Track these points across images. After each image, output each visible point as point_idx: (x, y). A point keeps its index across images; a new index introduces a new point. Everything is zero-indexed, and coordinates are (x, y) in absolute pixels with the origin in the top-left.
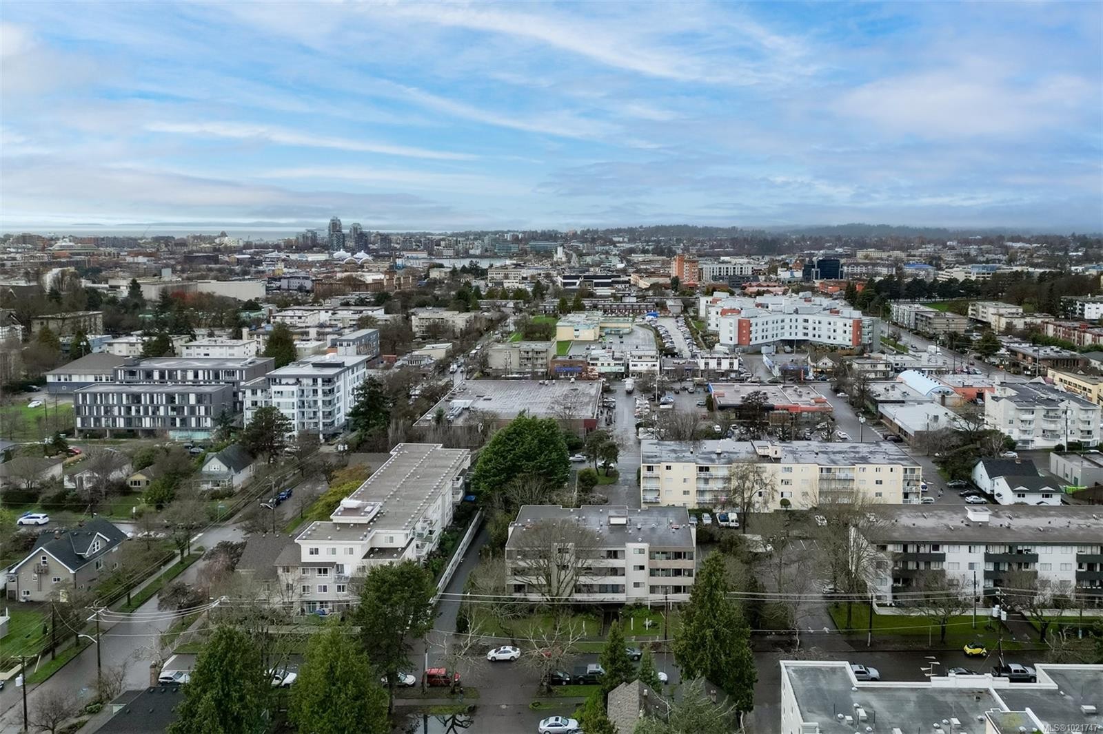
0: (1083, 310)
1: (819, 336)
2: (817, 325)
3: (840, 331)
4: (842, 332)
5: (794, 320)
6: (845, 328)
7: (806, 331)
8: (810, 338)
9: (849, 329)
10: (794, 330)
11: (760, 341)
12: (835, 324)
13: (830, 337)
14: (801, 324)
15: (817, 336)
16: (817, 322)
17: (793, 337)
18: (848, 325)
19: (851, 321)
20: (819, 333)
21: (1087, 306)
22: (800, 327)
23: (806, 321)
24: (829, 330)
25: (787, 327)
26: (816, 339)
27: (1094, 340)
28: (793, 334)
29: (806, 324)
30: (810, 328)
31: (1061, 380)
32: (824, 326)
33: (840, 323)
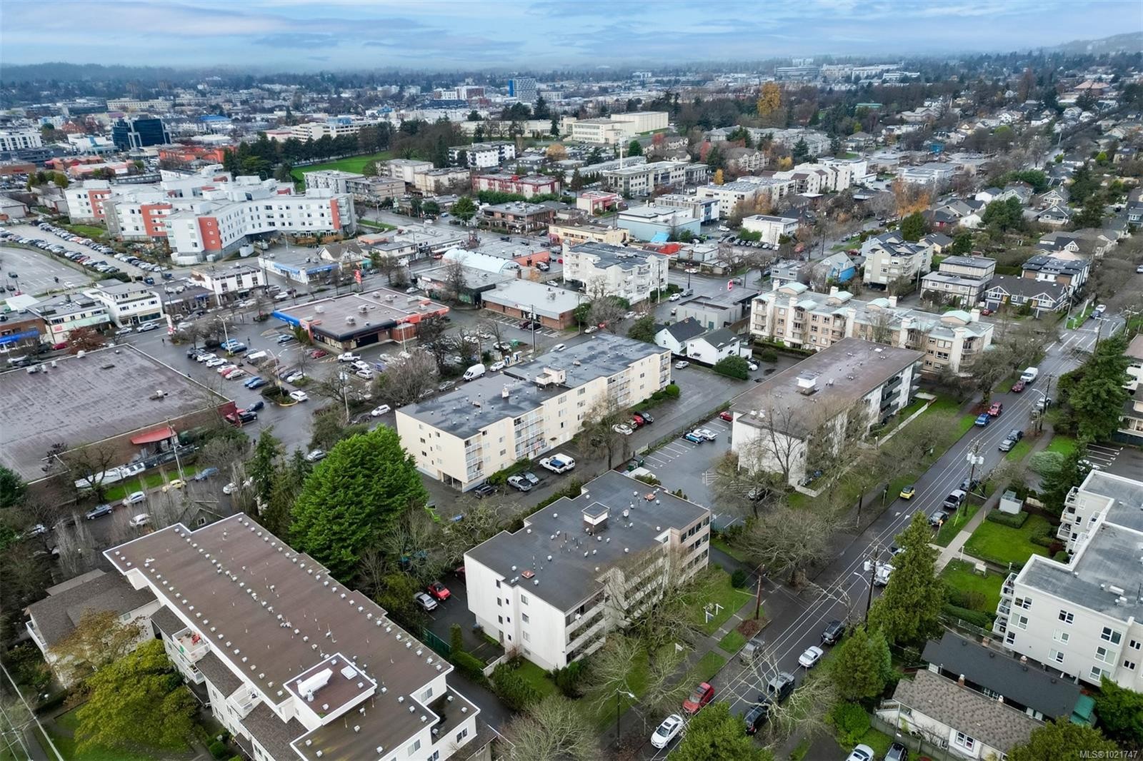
0: (474, 159)
1: (290, 224)
2: (285, 212)
3: (316, 215)
4: (318, 215)
5: (254, 209)
6: (322, 211)
7: (271, 220)
8: (278, 227)
9: (325, 211)
10: (256, 222)
11: (230, 241)
12: (308, 207)
13: (304, 224)
14: (263, 213)
15: (287, 224)
16: (284, 208)
17: (257, 230)
18: (325, 207)
19: (328, 202)
20: (290, 220)
21: (478, 155)
22: (263, 217)
23: (269, 208)
24: (302, 215)
25: (248, 219)
26: (287, 227)
27: (535, 190)
28: (257, 226)
29: (269, 212)
30: (277, 216)
31: (566, 234)
32: (295, 212)
33: (314, 206)
